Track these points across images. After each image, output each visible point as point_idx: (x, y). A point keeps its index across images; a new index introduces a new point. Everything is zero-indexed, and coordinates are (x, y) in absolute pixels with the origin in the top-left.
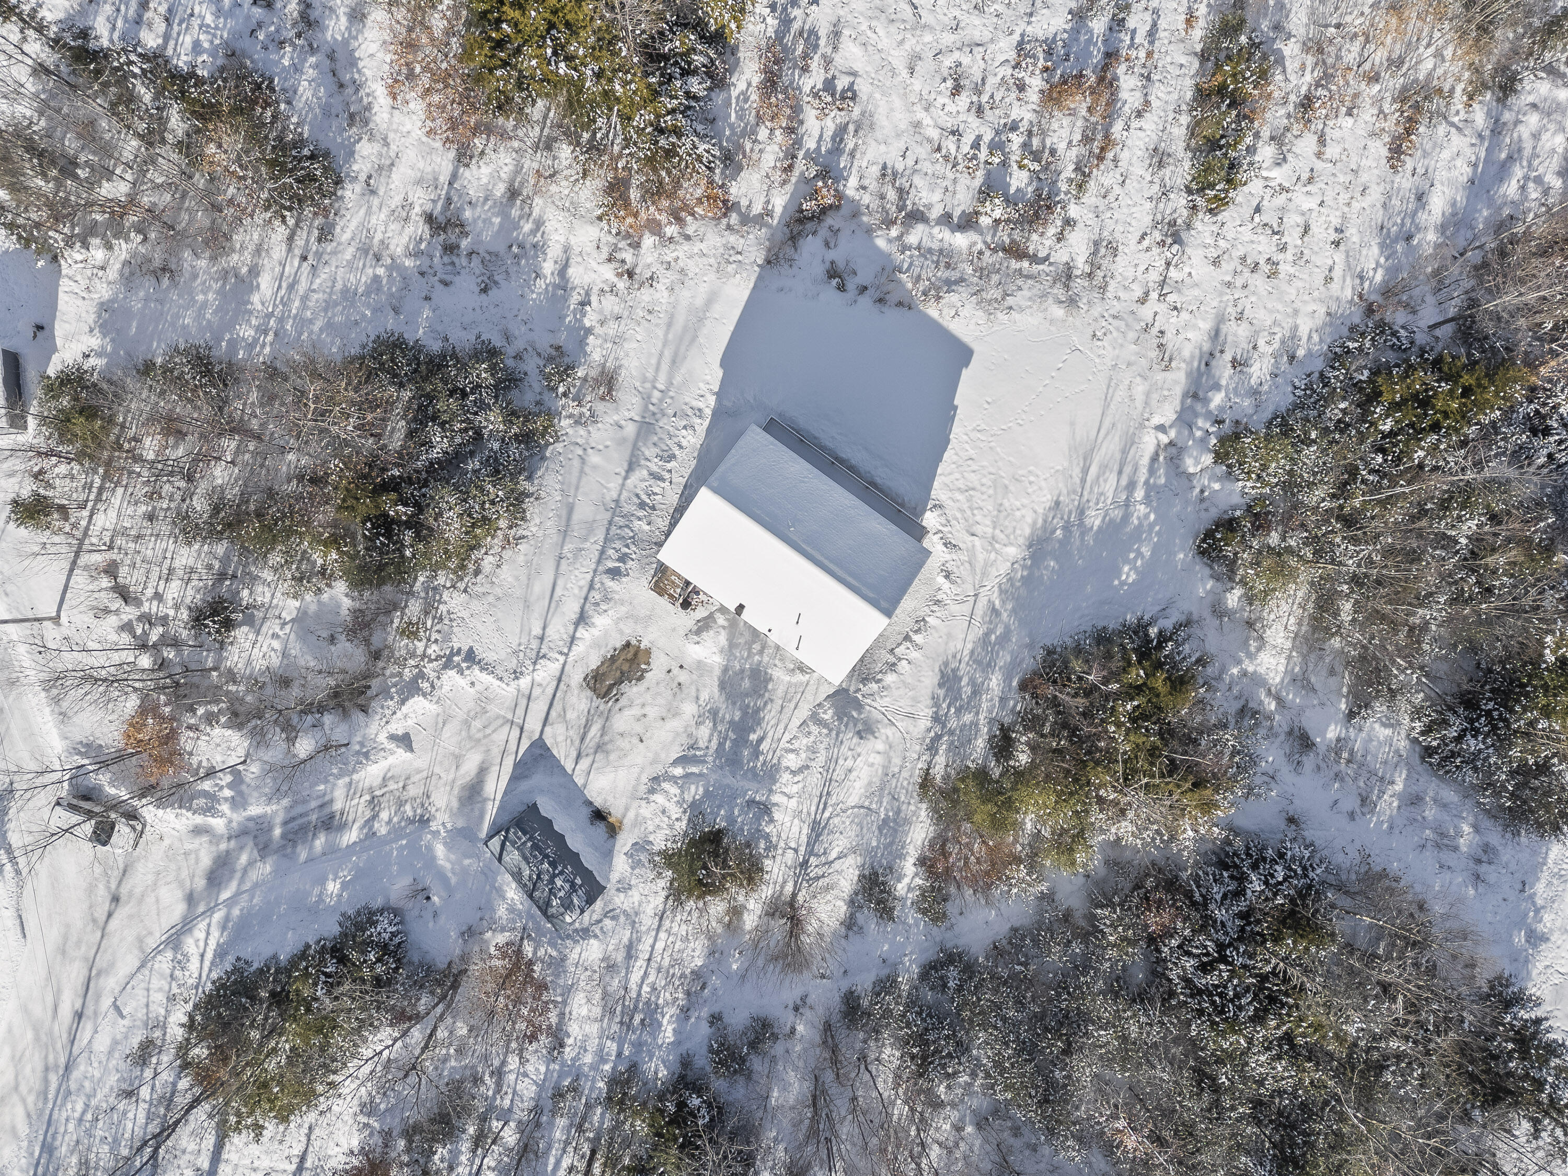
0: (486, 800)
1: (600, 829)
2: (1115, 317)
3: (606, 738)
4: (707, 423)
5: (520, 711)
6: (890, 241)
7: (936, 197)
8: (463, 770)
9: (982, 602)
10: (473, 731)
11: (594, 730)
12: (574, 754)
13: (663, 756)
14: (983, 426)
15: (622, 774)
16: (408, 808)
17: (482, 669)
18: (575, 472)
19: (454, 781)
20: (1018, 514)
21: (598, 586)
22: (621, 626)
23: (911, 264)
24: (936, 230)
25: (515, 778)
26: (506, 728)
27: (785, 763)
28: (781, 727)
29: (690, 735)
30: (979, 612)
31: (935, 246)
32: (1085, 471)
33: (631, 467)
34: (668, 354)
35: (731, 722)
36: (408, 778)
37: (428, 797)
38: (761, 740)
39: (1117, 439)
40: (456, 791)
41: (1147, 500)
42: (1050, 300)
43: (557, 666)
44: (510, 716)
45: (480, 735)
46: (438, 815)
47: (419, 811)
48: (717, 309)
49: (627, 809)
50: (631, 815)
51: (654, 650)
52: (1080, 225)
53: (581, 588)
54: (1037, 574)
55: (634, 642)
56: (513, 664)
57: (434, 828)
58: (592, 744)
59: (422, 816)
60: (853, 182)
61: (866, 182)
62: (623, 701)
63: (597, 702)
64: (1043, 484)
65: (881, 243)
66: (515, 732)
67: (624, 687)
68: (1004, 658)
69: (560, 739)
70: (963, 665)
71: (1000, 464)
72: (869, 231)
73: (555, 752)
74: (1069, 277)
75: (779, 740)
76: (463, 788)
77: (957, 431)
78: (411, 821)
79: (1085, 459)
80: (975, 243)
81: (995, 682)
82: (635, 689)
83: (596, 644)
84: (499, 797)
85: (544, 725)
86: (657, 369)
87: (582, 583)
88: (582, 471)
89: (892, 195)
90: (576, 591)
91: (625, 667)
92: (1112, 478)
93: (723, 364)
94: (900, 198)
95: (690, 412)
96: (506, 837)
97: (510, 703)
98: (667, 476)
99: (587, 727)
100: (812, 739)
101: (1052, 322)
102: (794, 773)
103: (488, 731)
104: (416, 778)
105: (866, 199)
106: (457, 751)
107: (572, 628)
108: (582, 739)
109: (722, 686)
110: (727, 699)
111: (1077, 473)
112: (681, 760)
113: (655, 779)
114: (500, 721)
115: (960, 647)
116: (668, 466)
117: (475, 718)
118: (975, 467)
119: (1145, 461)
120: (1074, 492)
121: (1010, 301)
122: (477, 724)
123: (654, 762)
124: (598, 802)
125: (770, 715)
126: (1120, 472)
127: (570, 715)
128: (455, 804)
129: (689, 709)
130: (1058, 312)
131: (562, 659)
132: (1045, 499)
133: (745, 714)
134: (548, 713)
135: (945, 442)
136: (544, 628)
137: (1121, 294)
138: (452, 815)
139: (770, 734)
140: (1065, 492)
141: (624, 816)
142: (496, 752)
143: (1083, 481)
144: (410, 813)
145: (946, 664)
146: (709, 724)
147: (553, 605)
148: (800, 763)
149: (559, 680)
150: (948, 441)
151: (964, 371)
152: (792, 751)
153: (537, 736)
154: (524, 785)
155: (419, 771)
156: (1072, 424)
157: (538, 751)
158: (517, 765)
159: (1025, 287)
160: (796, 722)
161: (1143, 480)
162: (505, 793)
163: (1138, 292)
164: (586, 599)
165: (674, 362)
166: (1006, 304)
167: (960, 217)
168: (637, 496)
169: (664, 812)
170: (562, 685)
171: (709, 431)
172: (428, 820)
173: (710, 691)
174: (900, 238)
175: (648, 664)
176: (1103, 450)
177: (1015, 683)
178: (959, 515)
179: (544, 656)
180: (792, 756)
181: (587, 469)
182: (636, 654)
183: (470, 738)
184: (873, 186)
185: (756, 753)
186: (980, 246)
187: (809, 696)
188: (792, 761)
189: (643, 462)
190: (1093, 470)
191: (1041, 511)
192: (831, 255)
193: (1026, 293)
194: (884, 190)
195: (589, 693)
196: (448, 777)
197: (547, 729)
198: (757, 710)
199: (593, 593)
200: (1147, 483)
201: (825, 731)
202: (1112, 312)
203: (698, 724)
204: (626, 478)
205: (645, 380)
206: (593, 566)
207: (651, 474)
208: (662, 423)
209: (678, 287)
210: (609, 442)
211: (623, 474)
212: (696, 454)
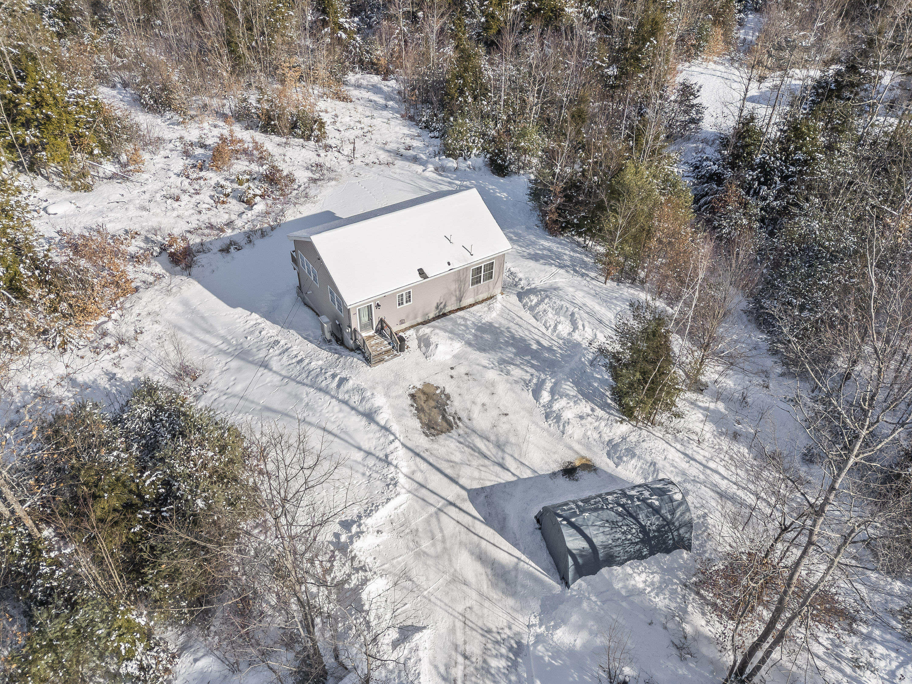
0: (516, 568)
1: (584, 476)
3: (493, 438)
4: (267, 322)
5: (432, 499)
8: (470, 577)
10: (431, 551)
11: (480, 444)
12: (498, 469)
13: (527, 405)
15: (532, 438)
16: (494, 663)
17: (369, 515)
19: (481, 594)
21: (347, 397)
22: (393, 394)
25: (502, 530)
26: (443, 517)
27: (565, 334)
28: (533, 330)
29: (516, 382)
33: (265, 366)
35: (516, 355)
36: (456, 647)
37: (489, 631)
38: (538, 343)
40: (495, 595)
43: (401, 452)
44: (432, 510)
45: (439, 547)
46: (515, 629)
47: (504, 651)
48: (195, 302)
49: (571, 448)
50: (577, 447)
51: (427, 381)
53: (341, 411)
55: (413, 391)
56: (379, 485)
57: (532, 640)
58: (494, 451)
59: (511, 649)
62: (463, 415)
63: (454, 433)
66: (452, 511)
67: (450, 410)
69: (476, 474)
73: (488, 484)
75: (543, 334)
76: (494, 585)
78: (513, 666)
82: (456, 403)
83: (400, 417)
84: (518, 553)
85: (457, 483)
87: (336, 409)
88: (242, 398)
90: (341, 415)
91: (432, 403)
95: (252, 330)
96: (565, 519)
97: (418, 505)
99: (475, 449)
100: (550, 310)
102: (575, 328)
103: (439, 536)
104: (460, 638)
106: (447, 577)
107: (373, 427)
108: (485, 457)
109: (482, 349)
110: (495, 351)
112: (536, 394)
113: (547, 416)
114: (434, 520)
117: (417, 544)
122: (425, 544)
123: (530, 413)
124: (556, 468)
125: (520, 333)
127: (457, 457)
128: (511, 602)
129: (492, 375)
131: (397, 443)
133: (512, 345)
134: (446, 476)
136: (360, 449)
138: (521, 610)
139: (537, 337)
141: (577, 452)
142: (465, 536)
144: (502, 663)
146: (511, 368)
147: (343, 435)
148: (568, 322)
149: (418, 455)
152: (556, 326)
153: (465, 494)
154: (513, 523)
155: (452, 630)
157: (482, 498)
158: (488, 522)
160: (533, 321)
162: (515, 545)
164: (353, 408)
165: (208, 332)
168: (289, 365)
169: (581, 418)
170: (425, 455)
172: (519, 643)
173: (483, 358)
175: (437, 388)
179: (387, 456)
180: (560, 327)
181: (243, 395)
182: (424, 393)
183: (437, 557)
185: (550, 349)
187: (514, 309)
188: (564, 328)
189: (267, 359)
192: (215, 250)
195: (442, 437)
196: (472, 600)
197: (462, 481)
198: (513, 337)
199: (351, 402)
201: (546, 301)
203: (508, 373)
204: (271, 370)
205: (205, 352)
206: (328, 397)
207: (280, 354)
208: (246, 346)
209: (158, 318)
210: (233, 378)
211: (266, 371)
212: (286, 331)
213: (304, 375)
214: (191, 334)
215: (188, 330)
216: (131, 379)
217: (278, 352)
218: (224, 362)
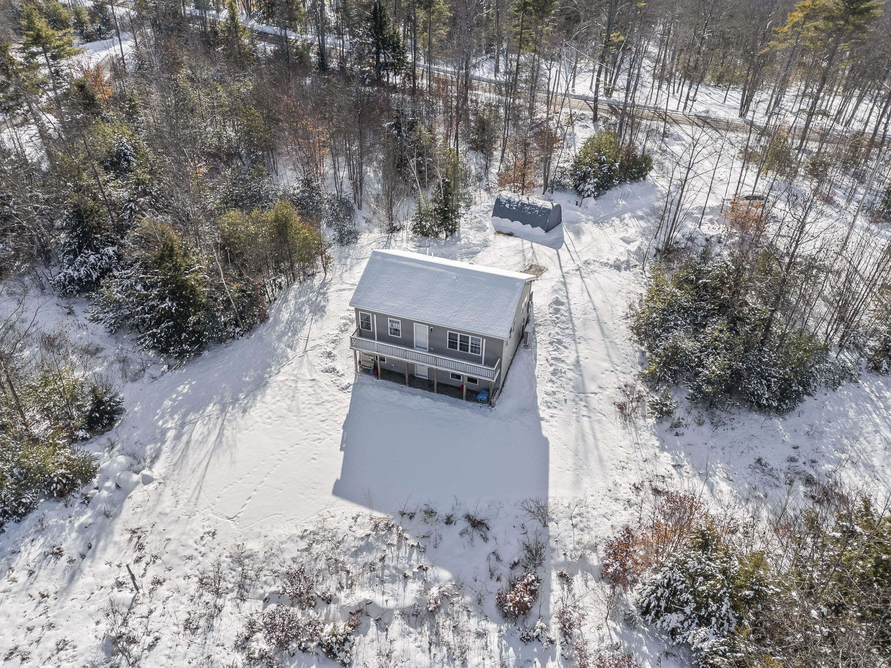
1: (505, 230)
2: (190, 558)
4: (539, 401)
6: (437, 580)
7: (398, 646)
9: (300, 349)
12: (535, 248)
14: (316, 443)
18: (612, 354)
20: (278, 398)
21: (564, 298)
23: (410, 558)
24: (392, 604)
30: (302, 344)
31: (388, 587)
32: (220, 435)
33: (577, 363)
34: (590, 439)
39: (191, 463)
41: (164, 432)
42: (261, 555)
43: (566, 269)
48: (569, 477)
52: (230, 644)
54: (260, 372)
58: (527, 251)
60: (493, 638)
61: (480, 643)
63: (533, 263)
64: (259, 420)
65: (445, 575)
68: (280, 328)
69: (546, 251)
70: (310, 318)
71: (297, 423)
72: (459, 586)
74: (241, 586)
77: (338, 435)
79: (221, 442)
80: (347, 596)
81: (285, 316)
86: (593, 430)
87: (574, 299)
88: (609, 356)
89: (448, 636)
90: (576, 295)
92: (196, 436)
93: (545, 442)
94: (437, 634)
95: (556, 404)
98: (552, 362)
99: (534, 256)
101: (259, 535)
105: (473, 624)
108: (534, 252)
111: (227, 433)
115: (314, 326)
116: (553, 367)
118: (319, 417)
119: (163, 457)
120: (229, 421)
121: (303, 545)
124: (512, 238)
126: (188, 443)
127: (546, 258)
130: (252, 546)
132: (253, 413)
135: (346, 426)
136: (584, 282)
137: (181, 582)
140: (238, 419)
143: (222, 428)
145: (322, 316)
147: (585, 289)
149: (561, 266)
150: (344, 427)
151: (339, 476)
156: (233, 462)
159: (290, 562)
161: (168, 444)
163: (162, 591)
164: (567, 293)
165: (583, 436)
166: (307, 541)
167: (368, 626)
168: (566, 348)
170: (558, 265)
171: (536, 397)
174: (427, 586)
176: (203, 452)
177: (271, 319)
178: (327, 388)
179: (577, 270)
181: (607, 358)
184: (471, 641)
186: (342, 595)
189: (572, 367)
190: (213, 437)
191: (259, 405)
192: (489, 547)
193: (288, 556)
194: (457, 639)
197: (556, 253)
200: (164, 442)
202: (195, 562)
204: (578, 357)
205: (599, 421)
206: (572, 307)
207: (563, 361)
208: (571, 396)
209: (611, 486)
210: (603, 376)
211: (581, 359)
212: (538, 380)
213: (567, 331)
214: (597, 448)
215: (596, 453)
216: (666, 453)
217: (562, 365)
218: (596, 397)
